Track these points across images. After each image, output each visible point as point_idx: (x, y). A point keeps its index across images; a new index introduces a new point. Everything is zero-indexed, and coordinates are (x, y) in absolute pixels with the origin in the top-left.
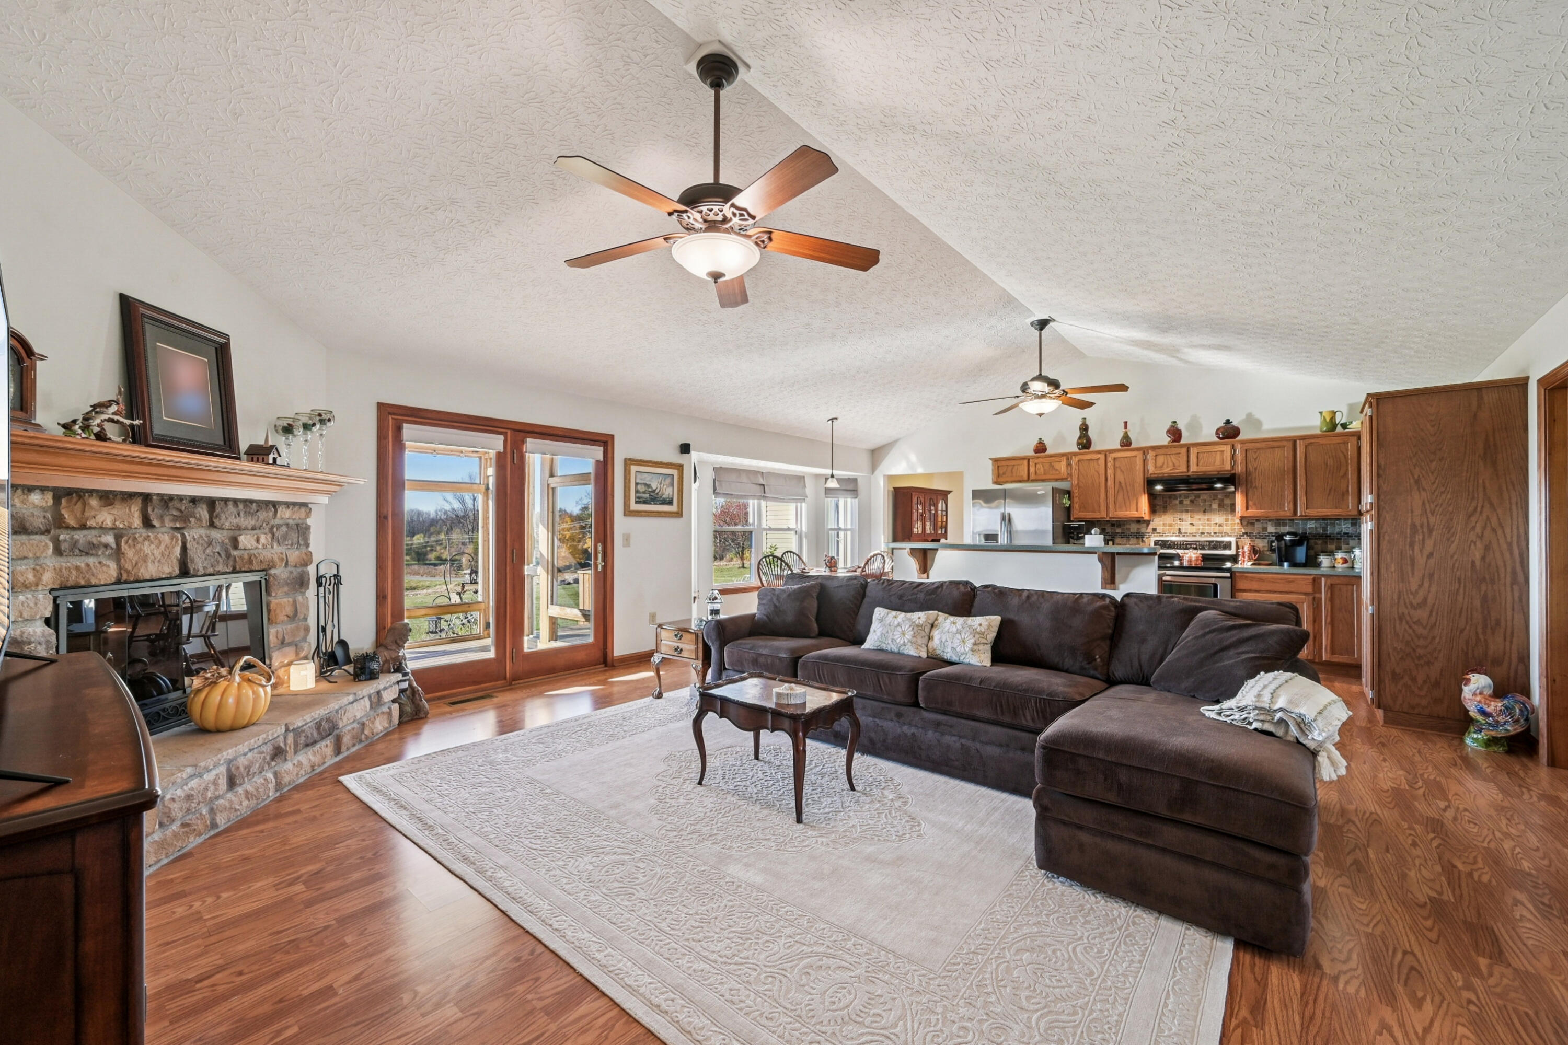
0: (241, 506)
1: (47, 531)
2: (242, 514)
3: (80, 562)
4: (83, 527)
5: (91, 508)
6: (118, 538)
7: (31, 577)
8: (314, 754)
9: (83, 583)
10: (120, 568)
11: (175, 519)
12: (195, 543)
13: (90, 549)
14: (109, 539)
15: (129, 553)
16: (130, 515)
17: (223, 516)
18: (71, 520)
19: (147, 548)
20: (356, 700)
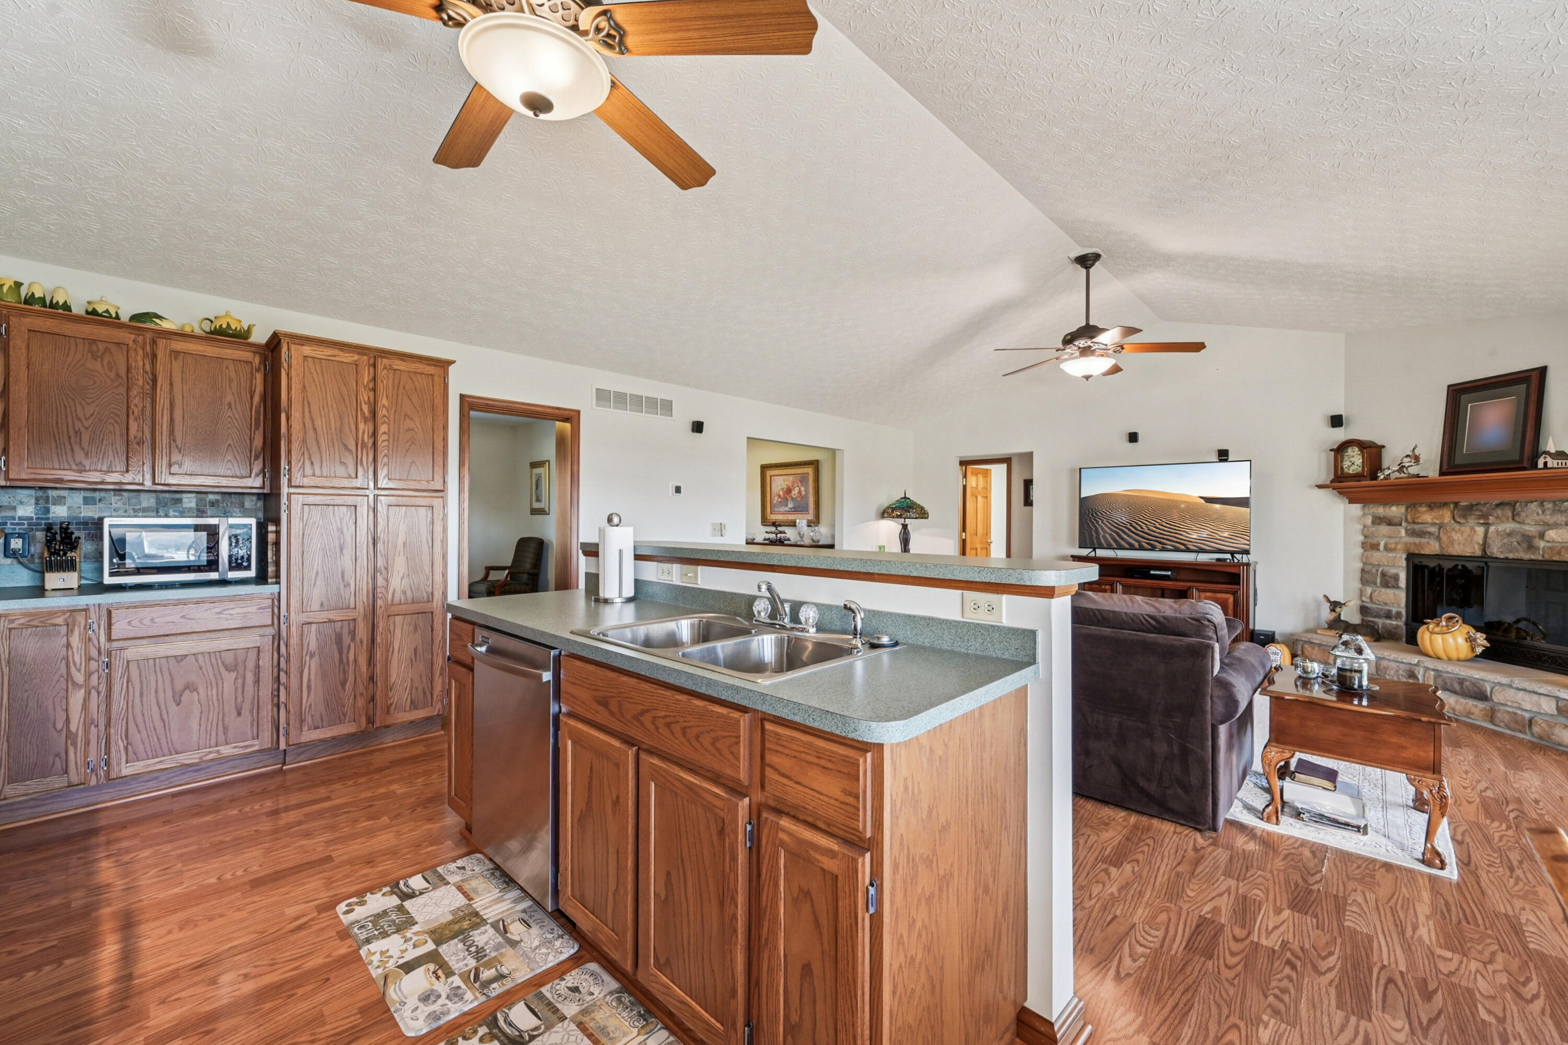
0: (1548, 505)
1: (1401, 525)
2: (1548, 512)
3: (1417, 540)
4: (1414, 522)
5: (1419, 512)
6: (1439, 529)
7: (1393, 546)
8: (1457, 702)
9: (1417, 552)
10: (1440, 546)
11: (1479, 517)
12: (1495, 535)
13: (1421, 534)
14: (1433, 529)
15: (1444, 538)
16: (1442, 516)
17: (1523, 514)
18: (1410, 520)
19: (1456, 536)
20: (1510, 686)
